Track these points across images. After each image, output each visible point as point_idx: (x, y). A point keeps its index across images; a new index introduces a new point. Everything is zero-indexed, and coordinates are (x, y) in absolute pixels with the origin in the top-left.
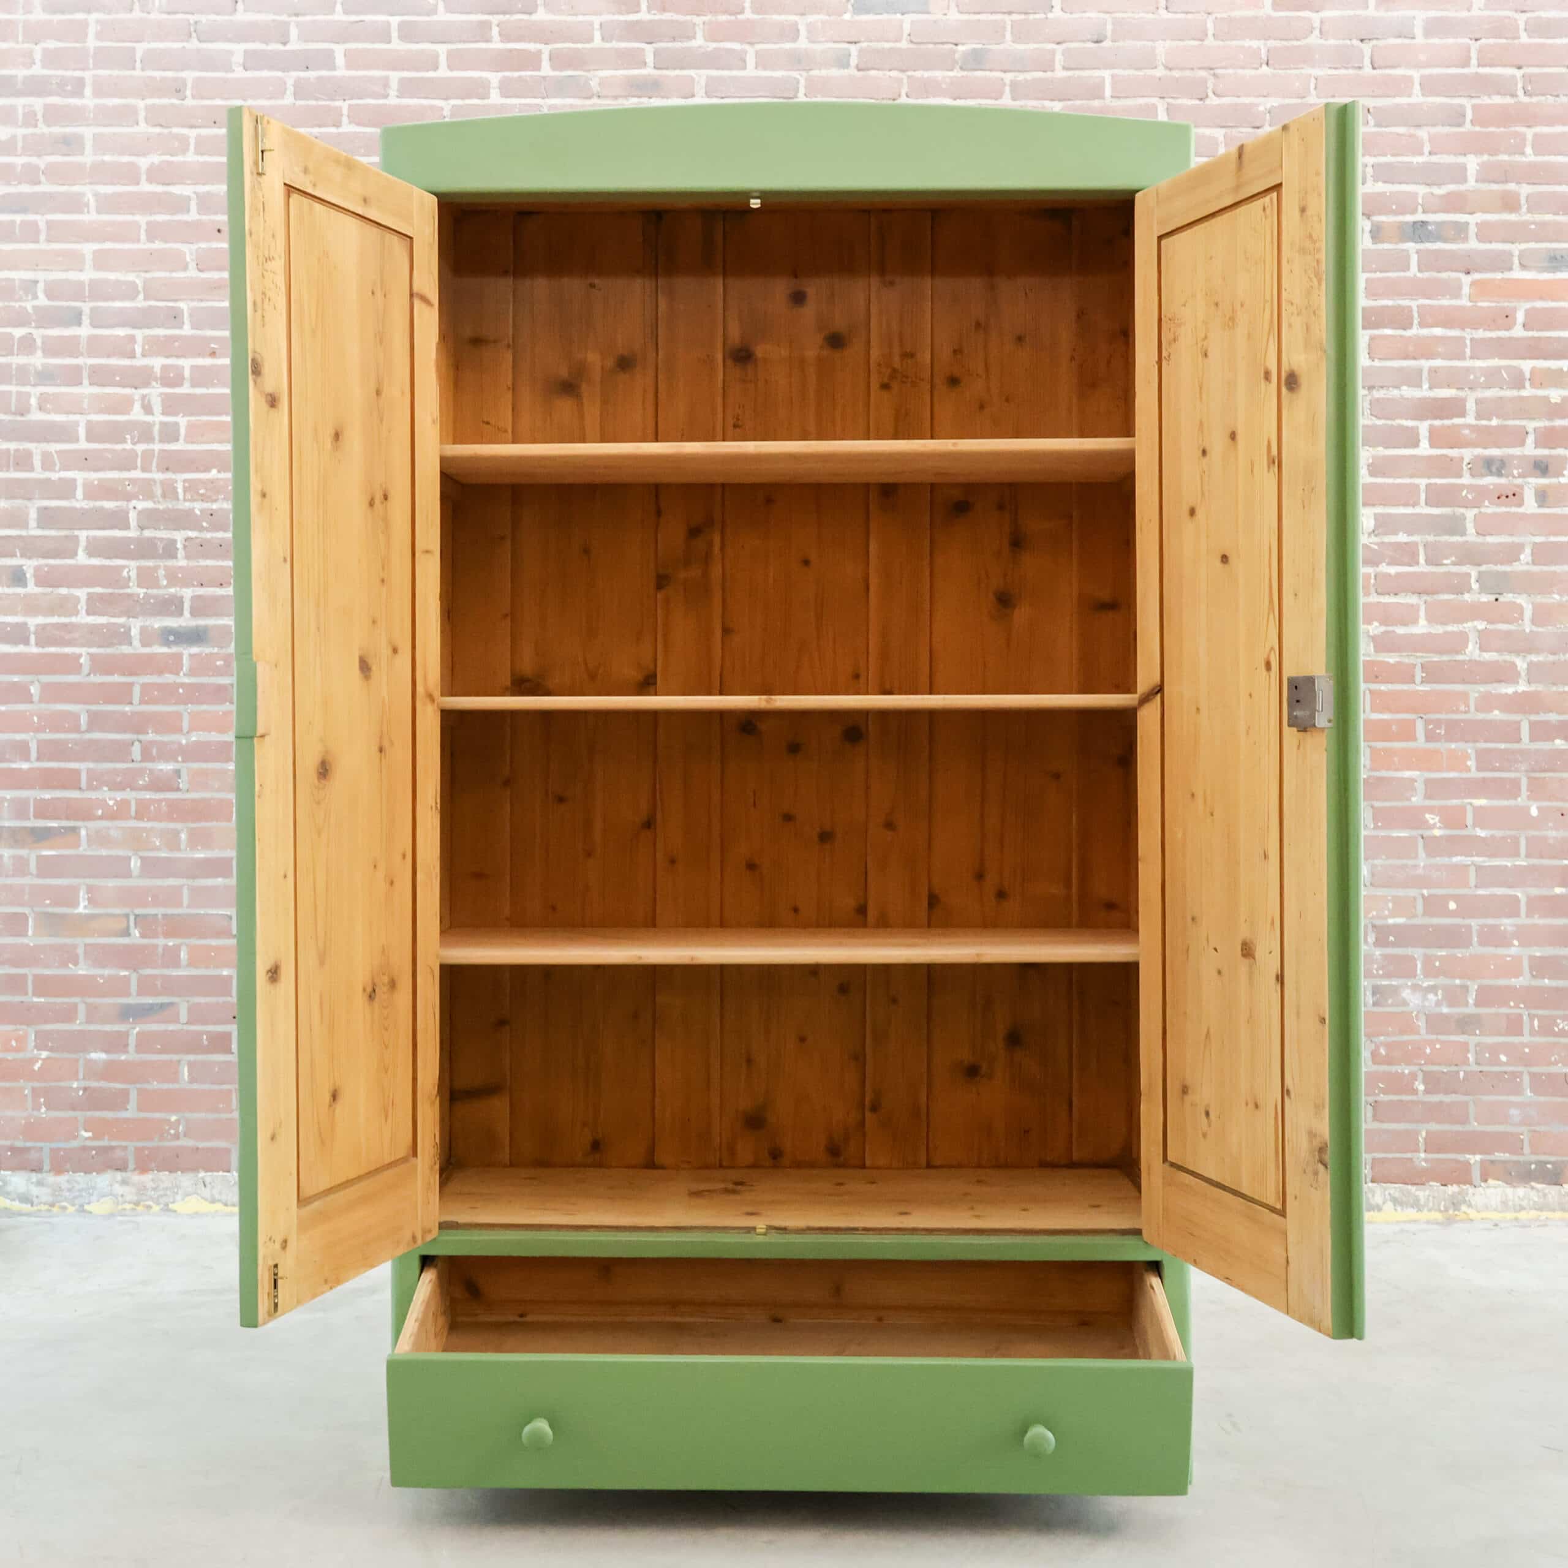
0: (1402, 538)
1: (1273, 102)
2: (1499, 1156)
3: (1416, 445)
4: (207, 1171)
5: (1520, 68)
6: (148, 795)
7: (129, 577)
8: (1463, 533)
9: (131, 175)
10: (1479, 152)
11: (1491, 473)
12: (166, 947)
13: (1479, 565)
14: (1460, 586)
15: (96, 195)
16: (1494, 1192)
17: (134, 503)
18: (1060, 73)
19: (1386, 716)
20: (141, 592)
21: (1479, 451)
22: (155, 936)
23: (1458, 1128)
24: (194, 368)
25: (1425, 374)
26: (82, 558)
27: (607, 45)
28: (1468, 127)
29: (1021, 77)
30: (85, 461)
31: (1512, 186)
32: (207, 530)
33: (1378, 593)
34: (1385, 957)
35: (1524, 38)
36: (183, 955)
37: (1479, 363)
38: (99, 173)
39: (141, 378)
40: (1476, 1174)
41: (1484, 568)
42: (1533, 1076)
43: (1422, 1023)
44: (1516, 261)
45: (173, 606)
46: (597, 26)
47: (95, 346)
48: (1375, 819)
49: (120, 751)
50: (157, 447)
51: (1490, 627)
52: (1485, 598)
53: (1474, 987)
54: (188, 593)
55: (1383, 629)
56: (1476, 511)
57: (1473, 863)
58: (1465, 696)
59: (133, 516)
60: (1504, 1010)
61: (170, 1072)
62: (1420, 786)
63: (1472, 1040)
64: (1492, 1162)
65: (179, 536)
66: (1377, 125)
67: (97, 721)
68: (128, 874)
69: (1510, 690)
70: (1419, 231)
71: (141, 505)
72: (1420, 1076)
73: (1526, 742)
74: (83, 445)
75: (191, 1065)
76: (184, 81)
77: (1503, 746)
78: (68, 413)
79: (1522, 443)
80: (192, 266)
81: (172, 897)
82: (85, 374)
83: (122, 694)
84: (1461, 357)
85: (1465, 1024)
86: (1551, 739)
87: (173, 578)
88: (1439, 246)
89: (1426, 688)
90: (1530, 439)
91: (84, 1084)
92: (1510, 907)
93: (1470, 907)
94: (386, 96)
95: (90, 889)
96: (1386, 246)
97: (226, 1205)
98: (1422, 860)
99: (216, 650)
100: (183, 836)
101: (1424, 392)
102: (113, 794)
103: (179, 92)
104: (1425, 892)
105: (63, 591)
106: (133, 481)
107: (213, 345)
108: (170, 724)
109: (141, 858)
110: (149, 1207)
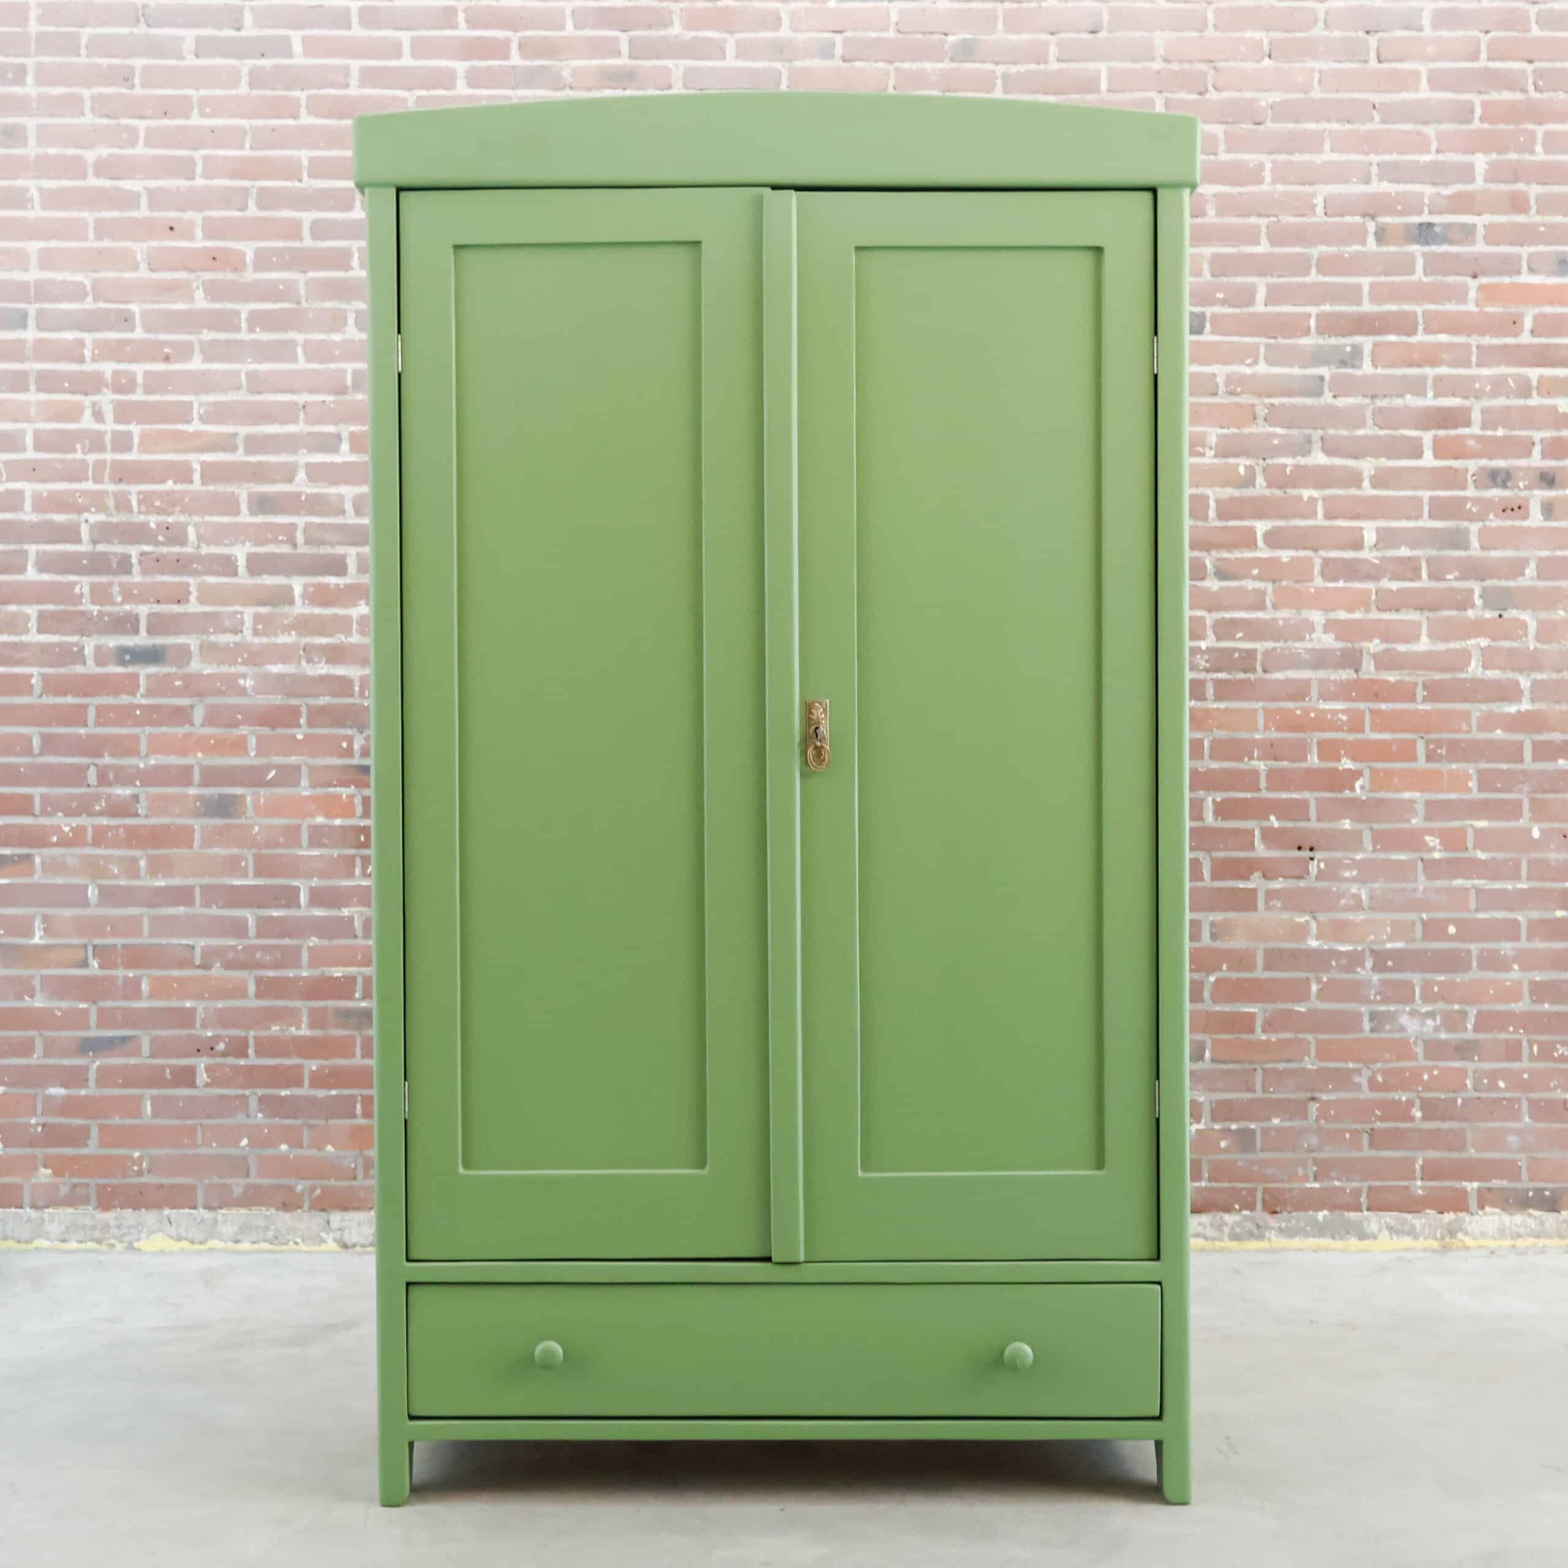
0: (1404, 552)
1: (1276, 97)
2: (1496, 1183)
3: (1419, 455)
4: (173, 1207)
5: (1530, 62)
6: (105, 821)
7: (82, 594)
8: (1466, 547)
9: (76, 169)
10: (1486, 151)
11: (1496, 485)
12: (126, 978)
13: (1483, 580)
14: (1465, 603)
15: (41, 190)
16: (1492, 1219)
17: (86, 515)
18: (1054, 66)
19: (1385, 736)
20: (95, 609)
21: (1484, 462)
22: (115, 966)
23: (1455, 1155)
24: (147, 374)
25: (1430, 382)
26: (31, 574)
27: (580, 33)
28: (1476, 124)
29: (1014, 69)
30: (32, 472)
31: (1521, 186)
32: (163, 544)
33: (1379, 609)
34: (1383, 983)
35: (1536, 31)
36: (145, 986)
37: (1486, 372)
38: (43, 167)
39: (90, 384)
40: (1473, 1203)
41: (1488, 583)
42: (1532, 1103)
43: (1419, 1050)
44: (1524, 264)
45: (128, 623)
46: (568, 12)
47: (42, 350)
48: (1375, 842)
49: (77, 776)
50: (109, 456)
51: (1492, 644)
52: (1489, 615)
53: (1473, 1012)
54: (143, 610)
55: (1384, 646)
56: (1480, 524)
57: (1474, 887)
58: (1466, 716)
59: (85, 532)
60: (1503, 1036)
61: (133, 1107)
62: (1420, 808)
63: (1470, 1066)
64: (1490, 1189)
65: (134, 551)
66: (1383, 122)
67: (50, 744)
68: (85, 903)
69: (1513, 709)
70: (1425, 233)
71: (94, 518)
72: (1418, 1103)
73: (1528, 761)
74: (31, 454)
75: (155, 1100)
76: (132, 68)
77: (1505, 766)
78: (15, 420)
79: (1528, 454)
80: (143, 266)
81: (132, 926)
82: (32, 379)
83: (76, 716)
84: (1467, 364)
85: (1464, 1050)
86: (1554, 759)
87: (128, 595)
88: (1445, 248)
89: (1427, 707)
90: (1537, 451)
91: (42, 1120)
92: (1511, 931)
93: (1469, 931)
94: (347, 86)
95: (45, 919)
96: (1393, 249)
97: (193, 1242)
98: (1422, 883)
99: (174, 670)
100: (142, 863)
101: (1429, 401)
102: (68, 820)
103: (127, 79)
104: (1425, 916)
105: (12, 608)
106: (84, 493)
107: (166, 350)
108: (129, 747)
109: (99, 886)
110: (112, 1246)
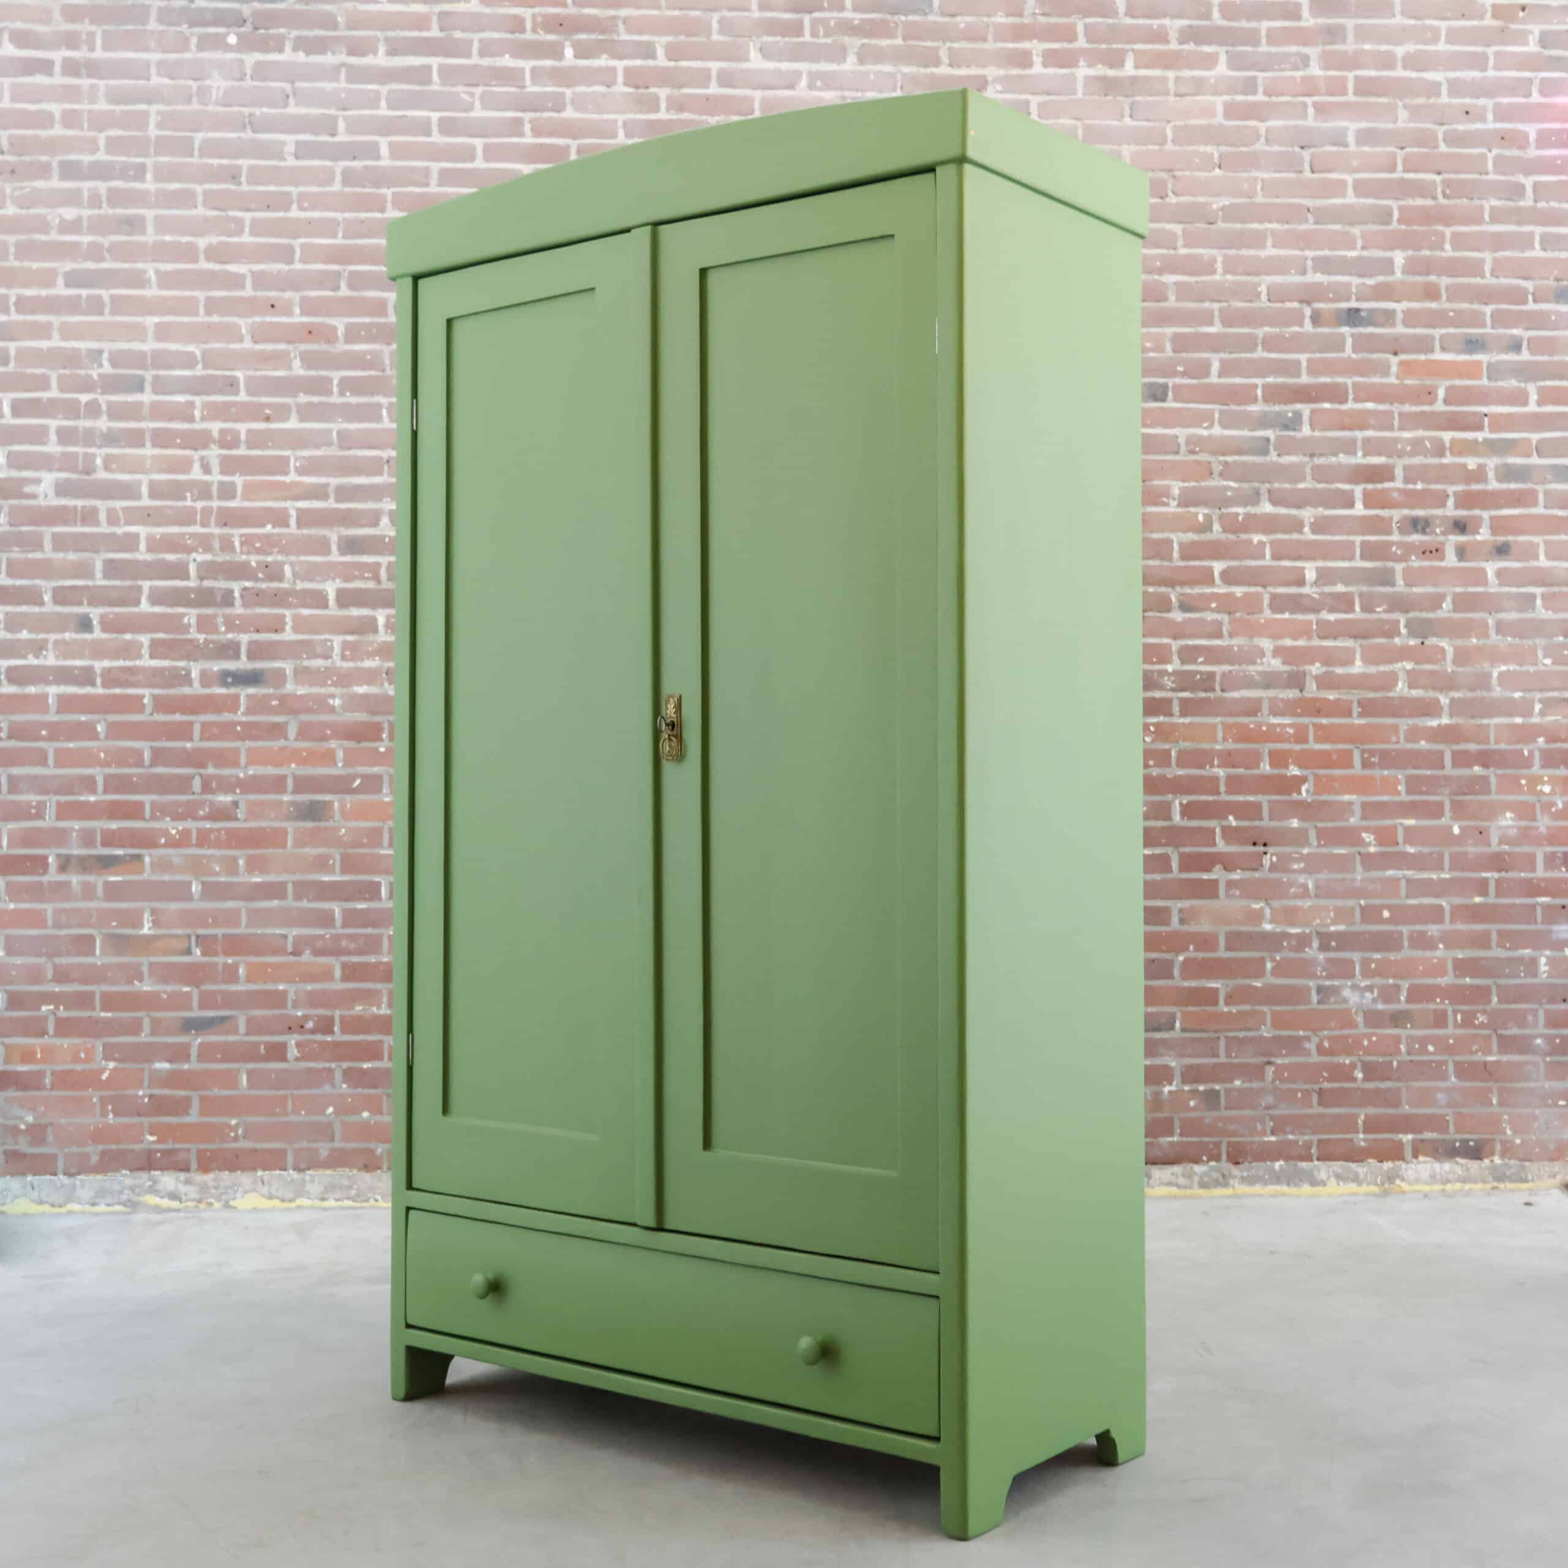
0: (1340, 588)
1: (1226, 201)
2: (1428, 1135)
3: (1351, 505)
4: (264, 1169)
5: (1439, 173)
6: (208, 825)
7: (189, 625)
8: (1393, 585)
9: (189, 253)
10: (1404, 247)
11: (1417, 531)
12: (225, 965)
13: (1407, 611)
14: (1391, 631)
15: (157, 272)
16: (1424, 1167)
17: (194, 555)
19: (1327, 747)
20: (201, 638)
21: (1406, 512)
22: (216, 954)
23: (1390, 1111)
24: (249, 431)
25: (1359, 444)
26: (145, 606)
28: (1394, 225)
30: (148, 517)
31: (1433, 278)
32: (262, 580)
33: (1320, 637)
34: (1329, 961)
35: (1443, 148)
36: (241, 971)
37: (1407, 435)
38: (160, 252)
39: (200, 440)
40: (1408, 1152)
41: (1411, 615)
42: (1457, 1064)
43: (1360, 1019)
44: (1437, 344)
45: (230, 650)
46: (620, 124)
47: (158, 411)
48: (1319, 839)
49: (182, 784)
50: (215, 504)
51: (1417, 667)
52: (1412, 642)
53: (1405, 985)
54: (244, 638)
55: (1324, 669)
56: (1404, 565)
57: (1404, 877)
58: (1395, 729)
59: (192, 569)
60: (1432, 1006)
61: (230, 1079)
62: (1357, 809)
63: (1402, 1033)
64: (1422, 1141)
65: (236, 587)
66: (1316, 223)
67: (158, 756)
68: (189, 898)
69: (1434, 723)
70: (1353, 317)
71: (200, 558)
72: (1359, 1065)
73: (1449, 770)
74: (146, 502)
75: (249, 1073)
76: (239, 168)
77: (1429, 772)
78: (131, 472)
79: (1443, 505)
80: (248, 338)
81: (232, 918)
82: (148, 436)
83: (182, 732)
84: (1391, 428)
85: (1398, 1019)
86: (1471, 766)
87: (231, 626)
88: (1370, 330)
89: (1362, 721)
90: (1451, 502)
91: (149, 1092)
92: (1436, 915)
93: (1401, 915)
94: (427, 185)
95: (153, 912)
96: (1325, 330)
97: (283, 1201)
98: (1359, 874)
99: (271, 691)
100: (241, 862)
101: (1359, 459)
102: (174, 824)
103: (235, 178)
104: (1362, 902)
105: (128, 636)
106: (192, 535)
107: (267, 411)
108: (227, 759)
109: (203, 883)
110: (211, 1204)
